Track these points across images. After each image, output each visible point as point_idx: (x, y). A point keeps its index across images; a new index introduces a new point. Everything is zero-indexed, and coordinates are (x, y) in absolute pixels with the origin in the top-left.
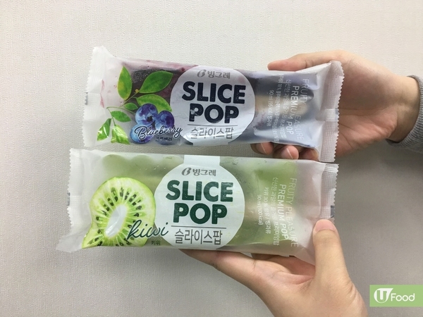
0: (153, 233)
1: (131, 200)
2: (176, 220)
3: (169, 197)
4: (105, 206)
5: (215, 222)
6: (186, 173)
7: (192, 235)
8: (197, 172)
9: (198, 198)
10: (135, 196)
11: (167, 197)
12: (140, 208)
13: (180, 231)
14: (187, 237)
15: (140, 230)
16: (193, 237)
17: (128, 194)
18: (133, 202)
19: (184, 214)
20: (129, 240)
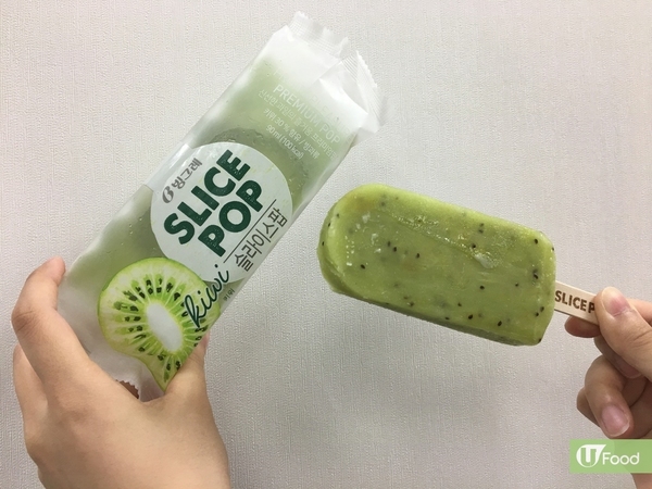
0: (216, 290)
1: (150, 291)
2: (221, 252)
3: (183, 240)
4: (131, 330)
5: (258, 207)
6: (168, 197)
7: (254, 246)
8: (179, 183)
9: (214, 205)
10: (149, 282)
11: (182, 243)
12: (170, 287)
13: (238, 257)
14: (251, 253)
15: (199, 303)
16: (257, 246)
17: (139, 289)
18: (155, 291)
19: (220, 236)
20: (202, 326)
